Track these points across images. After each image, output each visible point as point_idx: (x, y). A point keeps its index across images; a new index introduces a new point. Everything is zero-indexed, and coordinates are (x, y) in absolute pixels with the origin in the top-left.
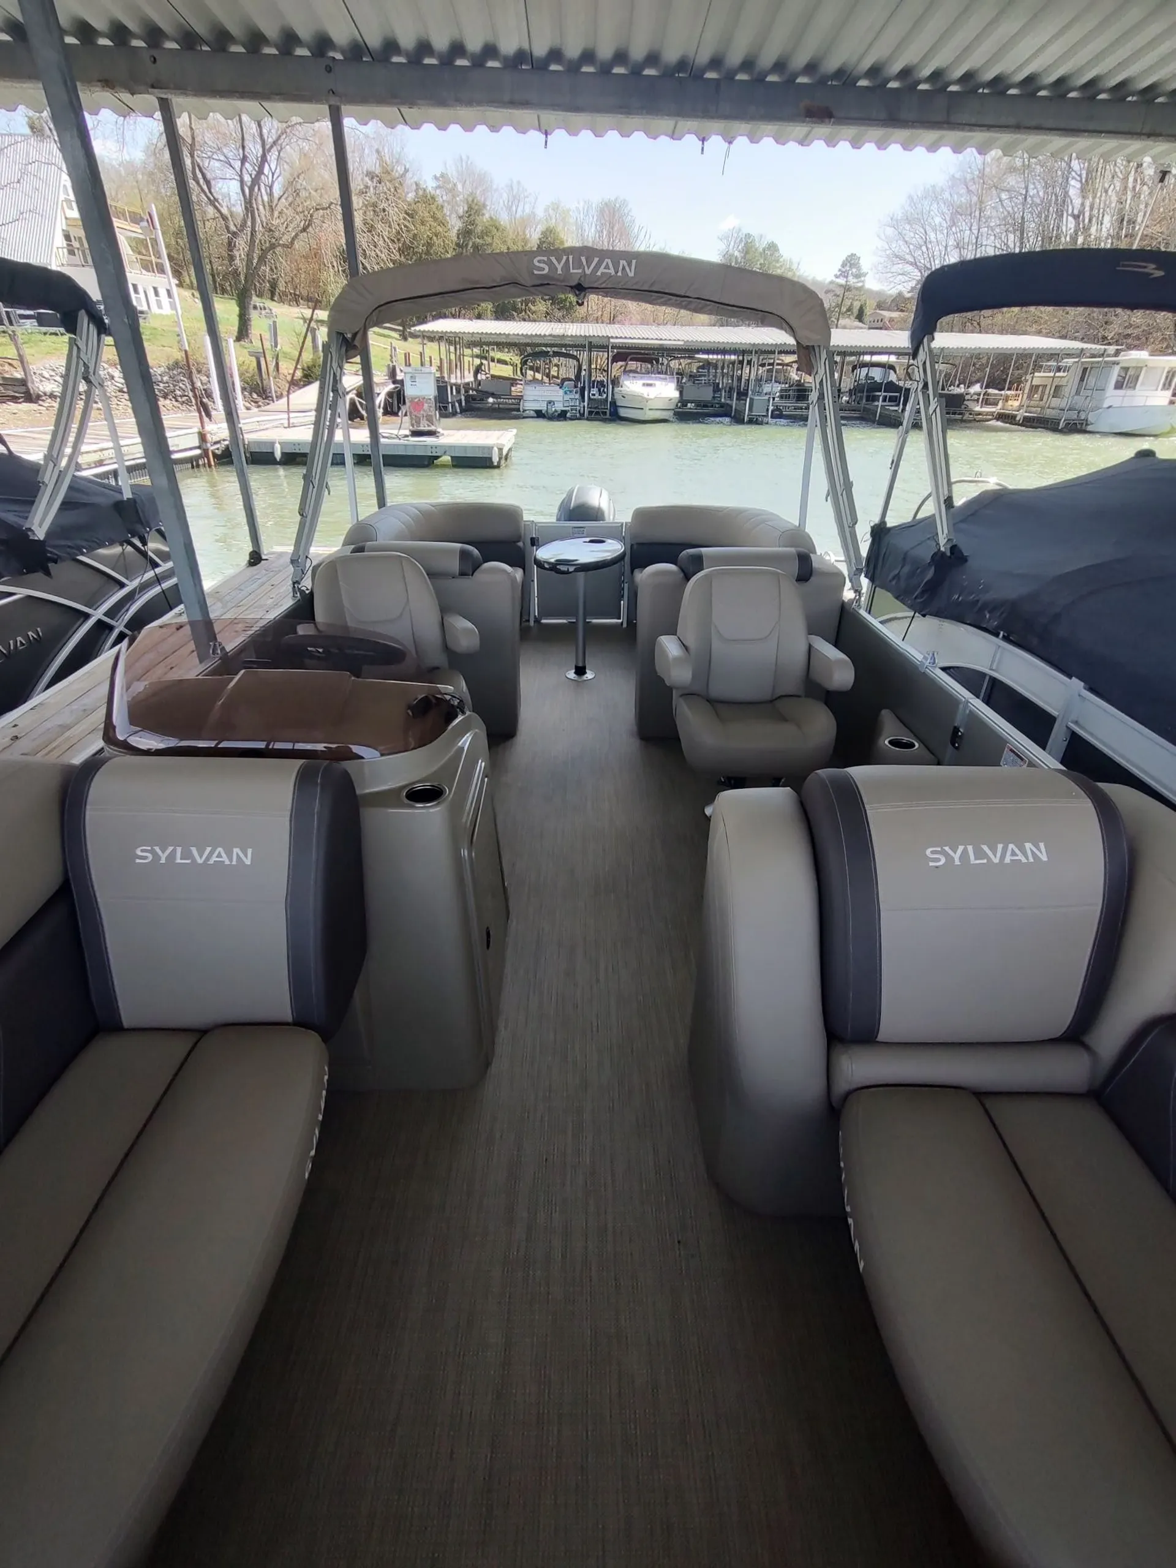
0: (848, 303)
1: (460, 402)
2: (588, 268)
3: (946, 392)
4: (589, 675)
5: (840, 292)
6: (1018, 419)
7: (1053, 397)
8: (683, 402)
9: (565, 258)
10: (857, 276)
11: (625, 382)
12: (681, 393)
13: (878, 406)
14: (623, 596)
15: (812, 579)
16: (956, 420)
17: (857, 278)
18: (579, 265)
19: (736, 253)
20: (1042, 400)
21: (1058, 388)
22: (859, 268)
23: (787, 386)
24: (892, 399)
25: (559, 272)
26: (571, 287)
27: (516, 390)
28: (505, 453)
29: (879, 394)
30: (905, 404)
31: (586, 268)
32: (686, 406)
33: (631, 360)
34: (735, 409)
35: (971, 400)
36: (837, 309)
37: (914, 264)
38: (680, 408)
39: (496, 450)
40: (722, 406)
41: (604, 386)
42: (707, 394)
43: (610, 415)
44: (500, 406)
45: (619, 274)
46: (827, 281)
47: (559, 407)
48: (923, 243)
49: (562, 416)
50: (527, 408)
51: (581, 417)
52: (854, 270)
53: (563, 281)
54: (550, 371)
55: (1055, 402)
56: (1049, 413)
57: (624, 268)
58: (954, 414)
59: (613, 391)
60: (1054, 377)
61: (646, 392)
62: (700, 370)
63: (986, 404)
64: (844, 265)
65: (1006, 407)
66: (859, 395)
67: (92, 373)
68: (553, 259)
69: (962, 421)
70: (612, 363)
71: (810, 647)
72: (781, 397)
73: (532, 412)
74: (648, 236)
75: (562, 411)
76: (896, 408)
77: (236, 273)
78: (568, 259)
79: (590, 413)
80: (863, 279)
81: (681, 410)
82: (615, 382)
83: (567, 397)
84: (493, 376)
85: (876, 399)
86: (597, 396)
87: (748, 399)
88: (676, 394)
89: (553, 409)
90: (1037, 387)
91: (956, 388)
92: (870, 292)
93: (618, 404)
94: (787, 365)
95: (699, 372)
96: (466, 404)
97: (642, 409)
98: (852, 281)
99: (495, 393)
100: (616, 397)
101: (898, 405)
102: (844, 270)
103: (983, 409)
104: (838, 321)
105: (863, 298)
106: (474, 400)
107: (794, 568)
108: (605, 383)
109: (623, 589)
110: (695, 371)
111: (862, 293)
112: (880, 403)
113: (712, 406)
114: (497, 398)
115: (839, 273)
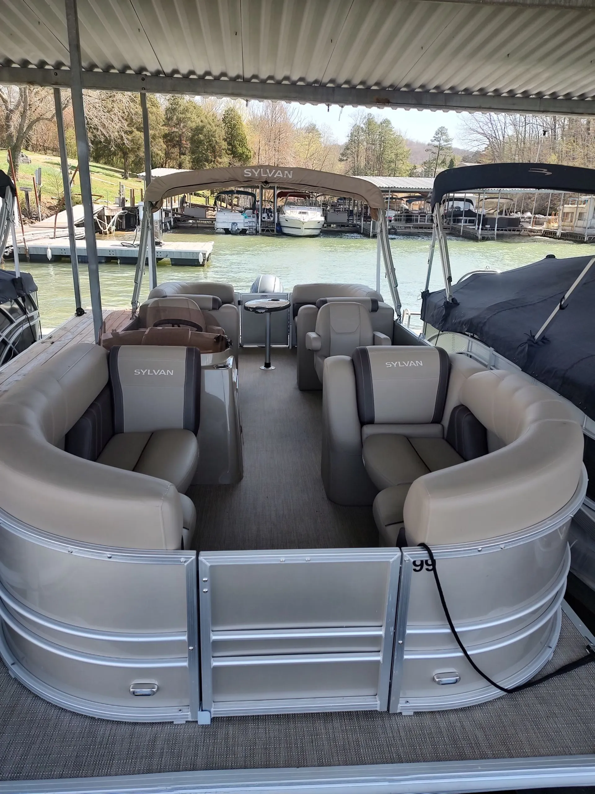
0: (441, 158)
1: (170, 222)
2: (270, 174)
3: (508, 217)
4: (272, 368)
5: (436, 150)
6: (558, 235)
7: (578, 220)
8: (327, 223)
9: (259, 170)
10: (446, 141)
11: (287, 211)
12: (326, 218)
13: (461, 226)
14: (289, 332)
15: (378, 310)
16: (514, 235)
17: (446, 142)
18: (265, 173)
19: (362, 125)
20: (572, 222)
21: (581, 214)
22: (447, 135)
23: (399, 212)
24: (470, 221)
25: (256, 175)
26: (262, 182)
27: (210, 214)
28: (207, 256)
29: (461, 218)
30: (479, 225)
31: (269, 174)
32: (330, 226)
33: (290, 196)
34: (363, 228)
35: (525, 222)
36: (434, 162)
37: (484, 134)
38: (325, 227)
39: (201, 255)
40: (354, 226)
41: (271, 212)
42: (343, 218)
43: (277, 232)
44: (199, 225)
45: (285, 177)
46: (427, 143)
47: (241, 226)
48: (489, 121)
49: (243, 232)
50: (218, 227)
51: (257, 233)
52: (444, 137)
53: (259, 179)
54: (232, 201)
55: (580, 223)
56: (578, 230)
57: (287, 174)
58: (514, 230)
59: (278, 217)
60: (577, 207)
61: (301, 217)
62: (339, 201)
63: (536, 224)
64: (437, 133)
65: (549, 227)
66: (448, 218)
67: (10, 216)
68: (253, 170)
69: (519, 235)
70: (277, 198)
71: (374, 335)
72: (396, 220)
73: (222, 230)
74: (299, 113)
75: (243, 229)
76: (474, 227)
77: (10, 136)
78: (260, 171)
79: (263, 230)
80: (450, 142)
81: (326, 229)
82: (280, 210)
83: (247, 220)
84: (192, 205)
85: (459, 221)
86: (266, 219)
87: (372, 222)
88: (323, 219)
89: (236, 228)
90: (568, 213)
91: (515, 214)
92: (457, 149)
93: (282, 224)
94: (399, 199)
95: (338, 202)
96: (174, 223)
97: (300, 228)
98: (443, 143)
99: (195, 217)
100: (281, 220)
101: (475, 225)
102: (437, 137)
103: (534, 228)
104: (436, 169)
105: (452, 155)
106: (179, 221)
107: (370, 306)
108: (272, 210)
109: (289, 328)
110: (336, 201)
111: (451, 151)
112: (462, 224)
113: (348, 226)
114: (196, 220)
115: (433, 139)
